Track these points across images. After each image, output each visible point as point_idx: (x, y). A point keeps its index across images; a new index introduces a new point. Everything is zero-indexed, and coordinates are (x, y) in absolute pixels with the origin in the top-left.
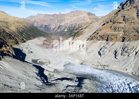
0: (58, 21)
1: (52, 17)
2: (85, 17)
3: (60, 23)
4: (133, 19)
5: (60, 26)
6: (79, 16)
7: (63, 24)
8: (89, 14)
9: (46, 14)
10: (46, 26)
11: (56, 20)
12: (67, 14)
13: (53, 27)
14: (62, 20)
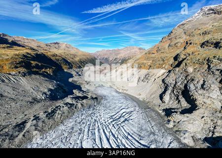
1: (111, 52)
2: (136, 51)
3: (116, 56)
4: (164, 49)
5: (116, 58)
6: (131, 51)
7: (118, 57)
8: (140, 49)
9: (108, 50)
10: (106, 58)
11: (114, 54)
12: (122, 49)
13: (111, 59)
14: (118, 54)
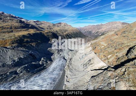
0: (98, 29)
1: (95, 27)
2: (118, 26)
3: (98, 30)
5: (98, 32)
6: (113, 26)
7: (100, 31)
9: (93, 25)
10: (90, 31)
11: (97, 29)
13: (93, 32)
